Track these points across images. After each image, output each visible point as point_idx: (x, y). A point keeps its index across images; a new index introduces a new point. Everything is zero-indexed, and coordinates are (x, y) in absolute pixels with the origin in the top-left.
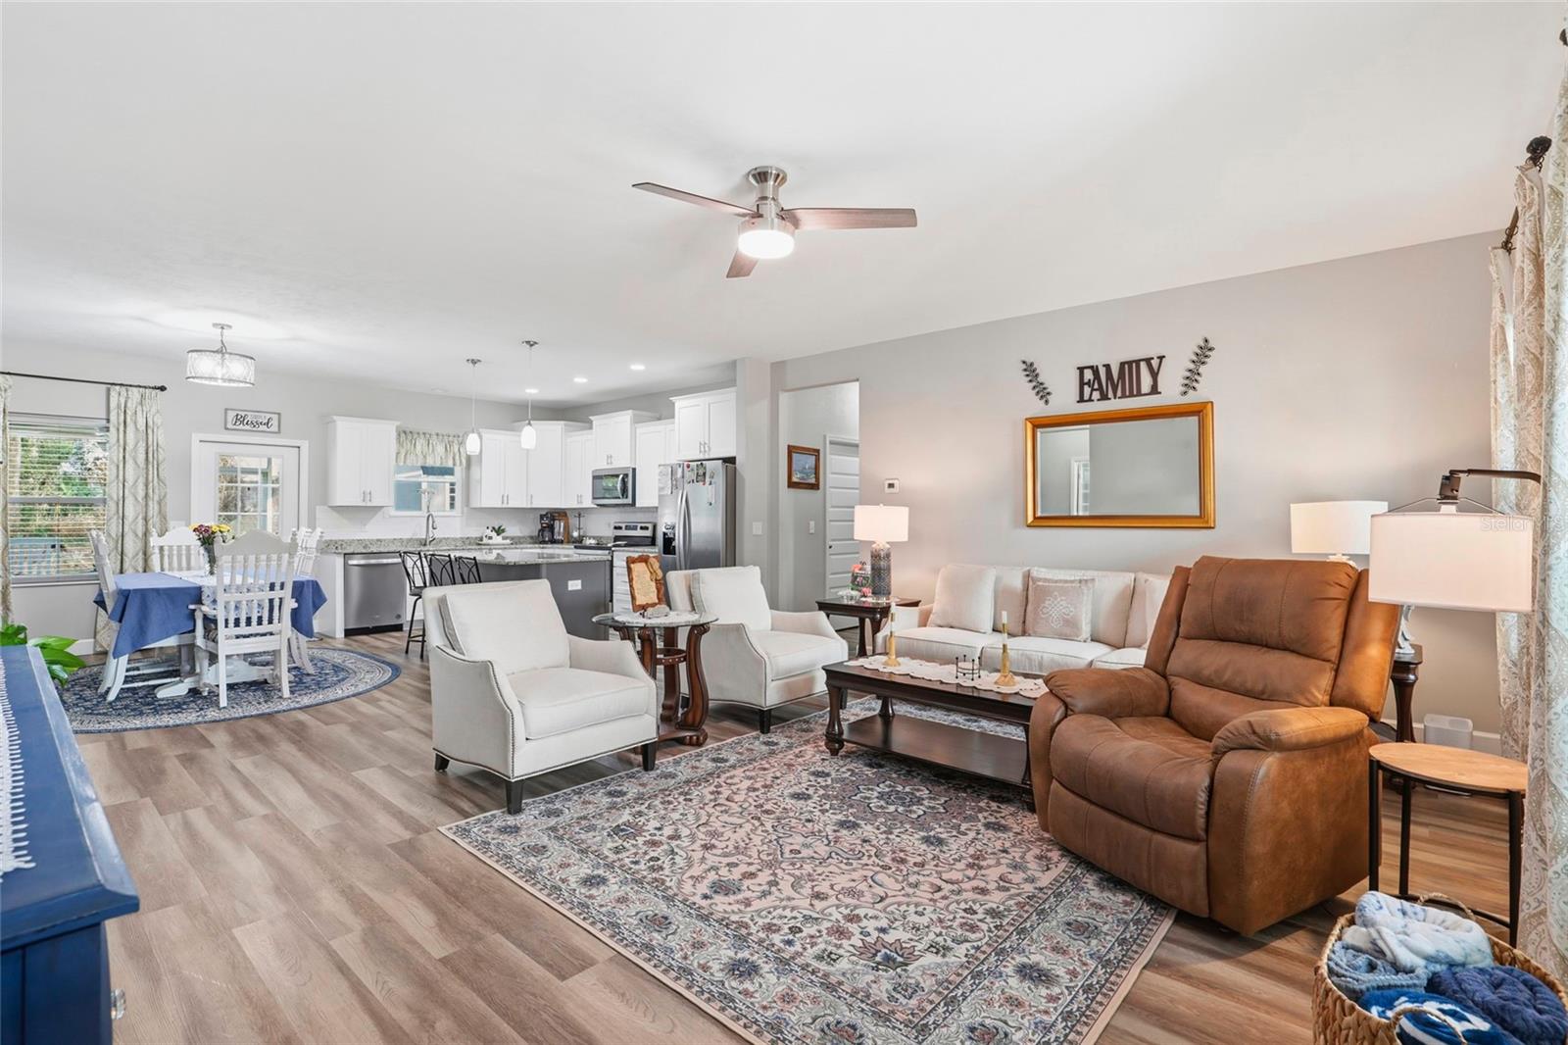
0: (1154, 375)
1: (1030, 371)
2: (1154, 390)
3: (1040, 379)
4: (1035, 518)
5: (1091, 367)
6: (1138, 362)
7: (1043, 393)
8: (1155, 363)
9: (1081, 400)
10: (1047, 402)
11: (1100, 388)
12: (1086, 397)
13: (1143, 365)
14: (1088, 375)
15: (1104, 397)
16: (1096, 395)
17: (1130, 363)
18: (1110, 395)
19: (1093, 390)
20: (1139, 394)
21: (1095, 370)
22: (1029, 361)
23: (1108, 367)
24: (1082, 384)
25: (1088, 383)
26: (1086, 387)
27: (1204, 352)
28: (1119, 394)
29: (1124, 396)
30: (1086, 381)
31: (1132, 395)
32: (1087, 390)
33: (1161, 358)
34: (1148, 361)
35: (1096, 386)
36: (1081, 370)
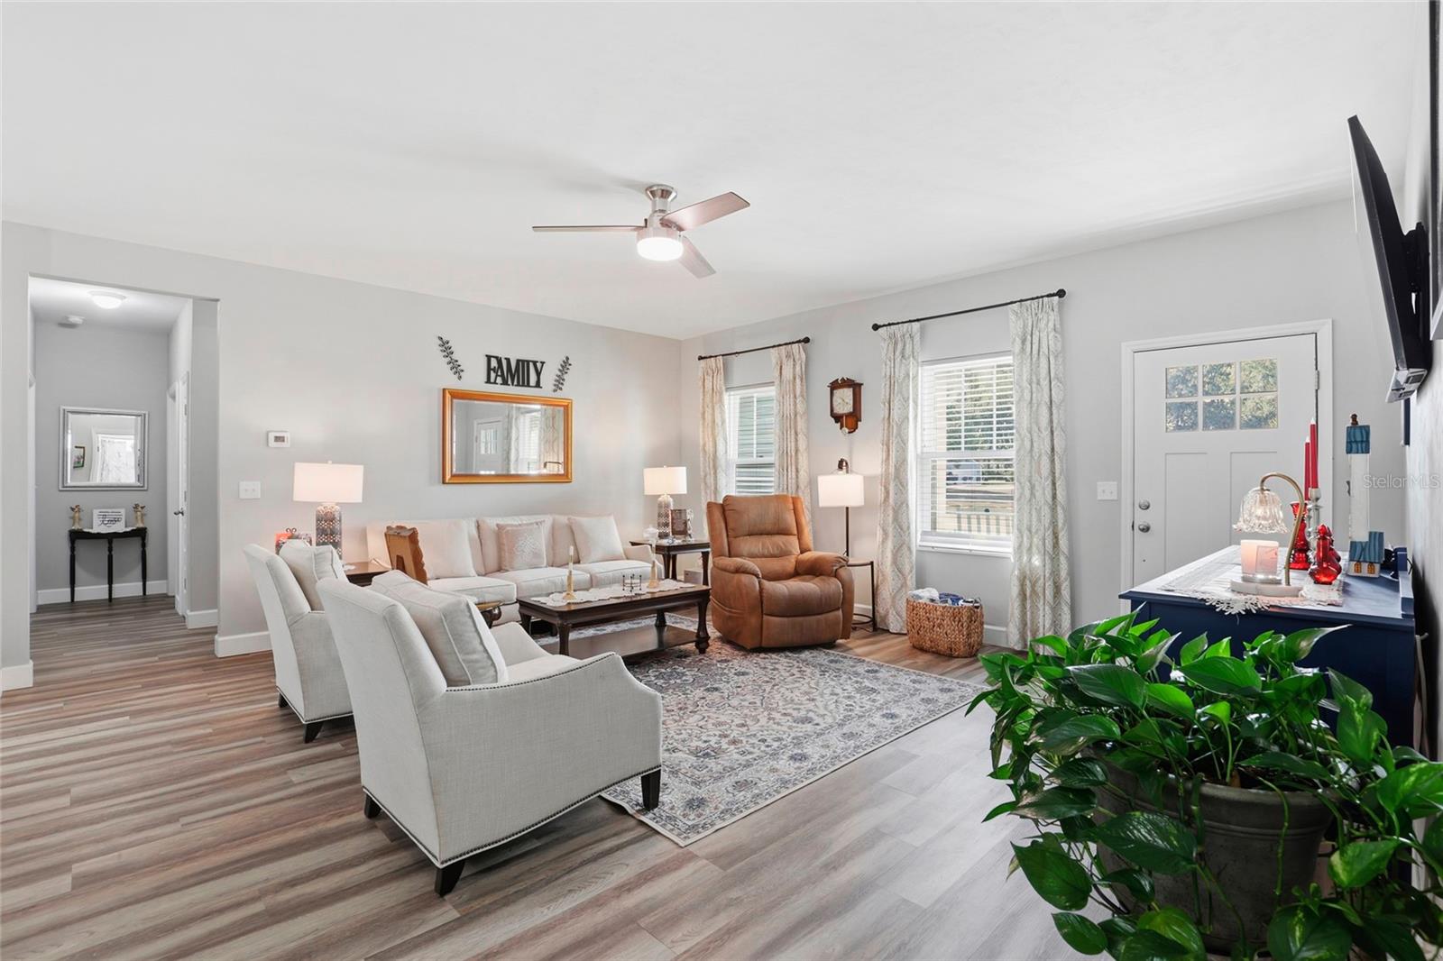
0: (538, 374)
1: (446, 347)
2: (538, 385)
3: (454, 356)
4: (453, 476)
5: (496, 358)
6: (528, 362)
7: (456, 368)
8: (539, 365)
9: (488, 381)
10: (460, 378)
11: (502, 375)
12: (492, 380)
13: (531, 364)
14: (494, 363)
15: (505, 383)
16: (499, 380)
17: (523, 361)
18: (510, 382)
19: (497, 376)
20: (528, 385)
21: (499, 361)
22: (445, 339)
23: (508, 360)
24: (489, 369)
25: (494, 370)
26: (492, 372)
27: (565, 365)
28: (515, 383)
29: (518, 385)
30: (492, 367)
31: (523, 385)
32: (493, 375)
33: (543, 363)
34: (535, 363)
35: (499, 373)
36: (489, 358)
